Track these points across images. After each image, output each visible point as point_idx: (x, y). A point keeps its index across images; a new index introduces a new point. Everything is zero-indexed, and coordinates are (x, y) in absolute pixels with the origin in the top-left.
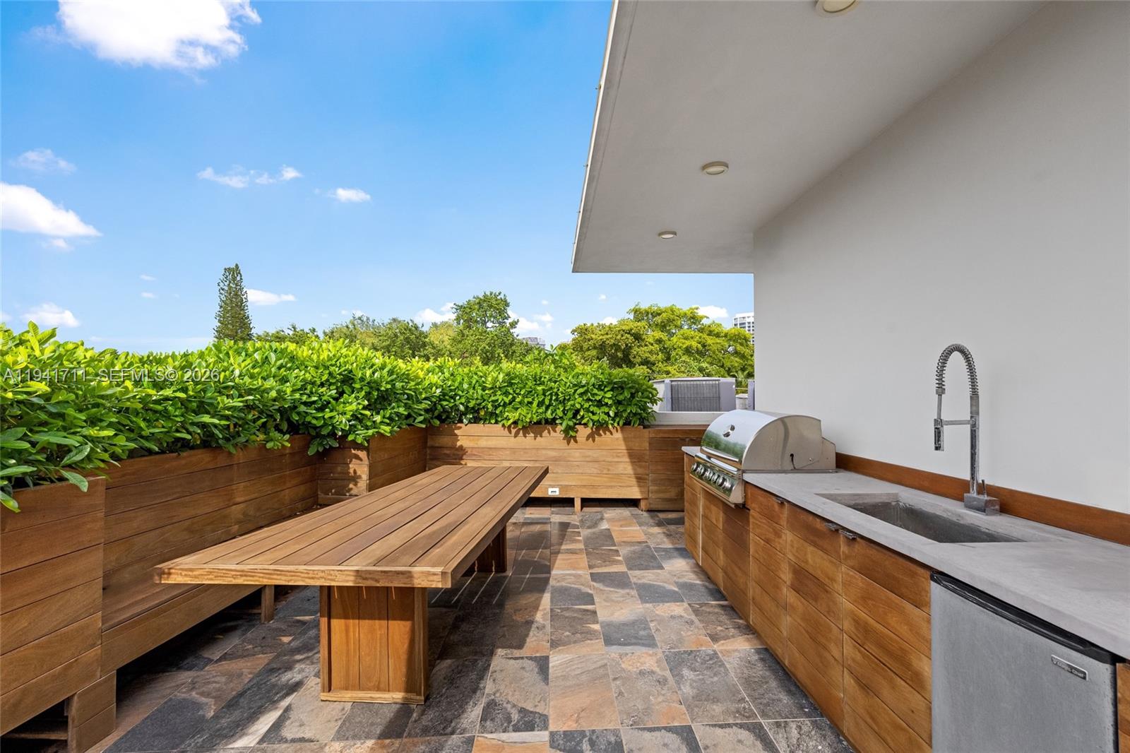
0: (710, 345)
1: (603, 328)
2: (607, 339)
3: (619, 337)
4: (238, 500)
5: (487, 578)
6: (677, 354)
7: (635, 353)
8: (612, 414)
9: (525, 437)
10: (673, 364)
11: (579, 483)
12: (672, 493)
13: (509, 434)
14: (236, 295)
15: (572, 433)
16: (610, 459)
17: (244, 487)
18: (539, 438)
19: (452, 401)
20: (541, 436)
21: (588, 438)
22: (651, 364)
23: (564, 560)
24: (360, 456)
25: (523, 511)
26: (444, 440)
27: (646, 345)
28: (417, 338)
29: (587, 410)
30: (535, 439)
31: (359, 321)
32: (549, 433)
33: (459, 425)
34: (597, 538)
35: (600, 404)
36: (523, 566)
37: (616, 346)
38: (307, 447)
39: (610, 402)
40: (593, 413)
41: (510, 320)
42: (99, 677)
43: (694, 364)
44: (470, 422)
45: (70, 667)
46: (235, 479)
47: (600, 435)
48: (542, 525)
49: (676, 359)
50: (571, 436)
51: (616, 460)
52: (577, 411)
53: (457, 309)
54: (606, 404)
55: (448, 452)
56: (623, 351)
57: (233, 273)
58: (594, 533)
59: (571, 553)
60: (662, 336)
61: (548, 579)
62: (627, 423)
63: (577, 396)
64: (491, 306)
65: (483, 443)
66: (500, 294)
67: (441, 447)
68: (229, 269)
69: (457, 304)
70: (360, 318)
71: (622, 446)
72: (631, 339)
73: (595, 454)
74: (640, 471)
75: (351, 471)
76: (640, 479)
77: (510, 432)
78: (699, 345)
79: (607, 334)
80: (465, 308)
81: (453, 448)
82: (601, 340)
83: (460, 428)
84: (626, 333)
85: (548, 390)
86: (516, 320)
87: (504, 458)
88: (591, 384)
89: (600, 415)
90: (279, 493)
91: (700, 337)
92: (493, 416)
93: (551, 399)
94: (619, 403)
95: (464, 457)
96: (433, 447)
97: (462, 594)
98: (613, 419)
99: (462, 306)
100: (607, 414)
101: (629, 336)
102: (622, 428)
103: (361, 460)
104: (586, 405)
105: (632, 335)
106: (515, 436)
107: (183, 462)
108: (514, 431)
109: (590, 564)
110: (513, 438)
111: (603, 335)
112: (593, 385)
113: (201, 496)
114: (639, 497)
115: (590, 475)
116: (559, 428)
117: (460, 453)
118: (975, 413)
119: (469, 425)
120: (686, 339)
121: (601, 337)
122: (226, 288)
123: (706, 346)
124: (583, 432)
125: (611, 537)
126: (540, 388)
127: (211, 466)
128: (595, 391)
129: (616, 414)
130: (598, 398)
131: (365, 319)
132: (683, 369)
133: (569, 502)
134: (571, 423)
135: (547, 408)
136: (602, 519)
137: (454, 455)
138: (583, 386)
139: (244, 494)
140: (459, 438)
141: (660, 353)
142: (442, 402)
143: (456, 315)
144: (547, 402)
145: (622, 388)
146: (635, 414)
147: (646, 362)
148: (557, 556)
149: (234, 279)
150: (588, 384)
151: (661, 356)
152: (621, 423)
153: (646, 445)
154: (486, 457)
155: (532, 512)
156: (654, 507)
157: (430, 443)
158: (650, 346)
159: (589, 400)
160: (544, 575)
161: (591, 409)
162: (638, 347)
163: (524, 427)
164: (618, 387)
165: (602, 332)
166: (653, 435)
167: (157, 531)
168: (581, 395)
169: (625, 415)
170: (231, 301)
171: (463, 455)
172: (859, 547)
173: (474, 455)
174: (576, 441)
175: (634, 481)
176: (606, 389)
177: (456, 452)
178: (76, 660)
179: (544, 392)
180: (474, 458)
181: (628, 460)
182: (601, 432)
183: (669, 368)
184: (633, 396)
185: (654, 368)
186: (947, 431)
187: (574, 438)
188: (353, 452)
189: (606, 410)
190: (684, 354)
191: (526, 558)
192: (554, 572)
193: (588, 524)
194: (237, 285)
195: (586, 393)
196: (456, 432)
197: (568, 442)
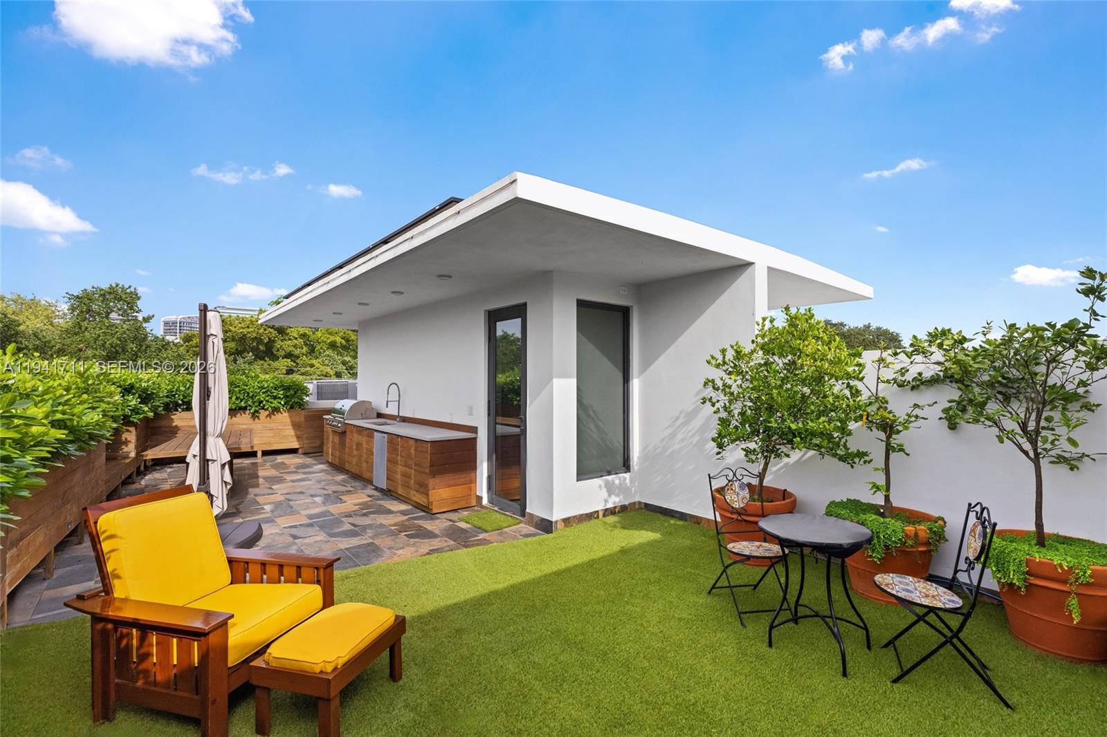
0: (353, 341)
1: (243, 320)
2: (249, 333)
3: (261, 331)
6: (321, 348)
7: (279, 346)
8: (283, 403)
10: (317, 358)
11: (261, 442)
12: (318, 443)
15: (257, 414)
16: (279, 428)
20: (235, 417)
21: (267, 417)
22: (295, 356)
26: (164, 423)
27: (290, 339)
29: (267, 401)
32: (241, 415)
33: (175, 412)
35: (275, 398)
37: (259, 340)
39: (282, 396)
40: (271, 403)
41: (142, 315)
43: (338, 358)
44: (183, 411)
47: (275, 415)
49: (320, 353)
50: (257, 416)
51: (284, 428)
52: (261, 402)
54: (279, 398)
55: (166, 429)
56: (266, 345)
58: (274, 463)
60: (307, 331)
62: (292, 408)
63: (261, 394)
64: (119, 300)
67: (161, 427)
69: (70, 293)
71: (288, 420)
72: (274, 333)
73: (272, 425)
74: (299, 433)
75: (124, 439)
76: (298, 437)
78: (343, 341)
79: (248, 327)
80: (81, 298)
81: (170, 427)
82: (241, 333)
83: (176, 414)
84: (269, 327)
86: (150, 315)
88: (270, 386)
89: (275, 403)
91: (345, 333)
93: (244, 396)
94: (287, 397)
95: (178, 433)
96: (153, 427)
98: (283, 406)
99: (77, 296)
100: (280, 403)
101: (272, 330)
102: (288, 410)
103: (130, 432)
104: (267, 398)
105: (275, 330)
111: (243, 328)
112: (272, 387)
114: (297, 447)
115: (268, 437)
116: (248, 412)
117: (175, 430)
118: (399, 399)
120: (331, 334)
121: (241, 330)
123: (350, 341)
124: (263, 414)
126: (237, 389)
128: (273, 391)
129: (285, 403)
130: (275, 394)
132: (327, 362)
133: (253, 454)
134: (257, 409)
135: (242, 400)
136: (276, 459)
137: (171, 431)
138: (265, 388)
140: (175, 420)
141: (304, 347)
143: (69, 304)
144: (242, 397)
145: (289, 389)
146: (296, 403)
147: (289, 355)
150: (268, 386)
151: (305, 349)
152: (288, 408)
153: (303, 419)
156: (306, 452)
157: (151, 425)
158: (295, 341)
159: (269, 395)
161: (270, 400)
162: (282, 341)
164: (287, 388)
165: (242, 325)
166: (306, 413)
168: (264, 393)
169: (290, 403)
171: (177, 431)
172: (367, 431)
173: (187, 430)
174: (259, 419)
175: (295, 439)
176: (279, 390)
179: (240, 391)
181: (291, 427)
182: (275, 413)
183: (314, 362)
184: (295, 393)
185: (298, 361)
186: (389, 403)
187: (258, 417)
188: (125, 428)
189: (279, 401)
190: (328, 348)
193: (269, 461)
195: (267, 392)
196: (172, 417)
197: (254, 420)
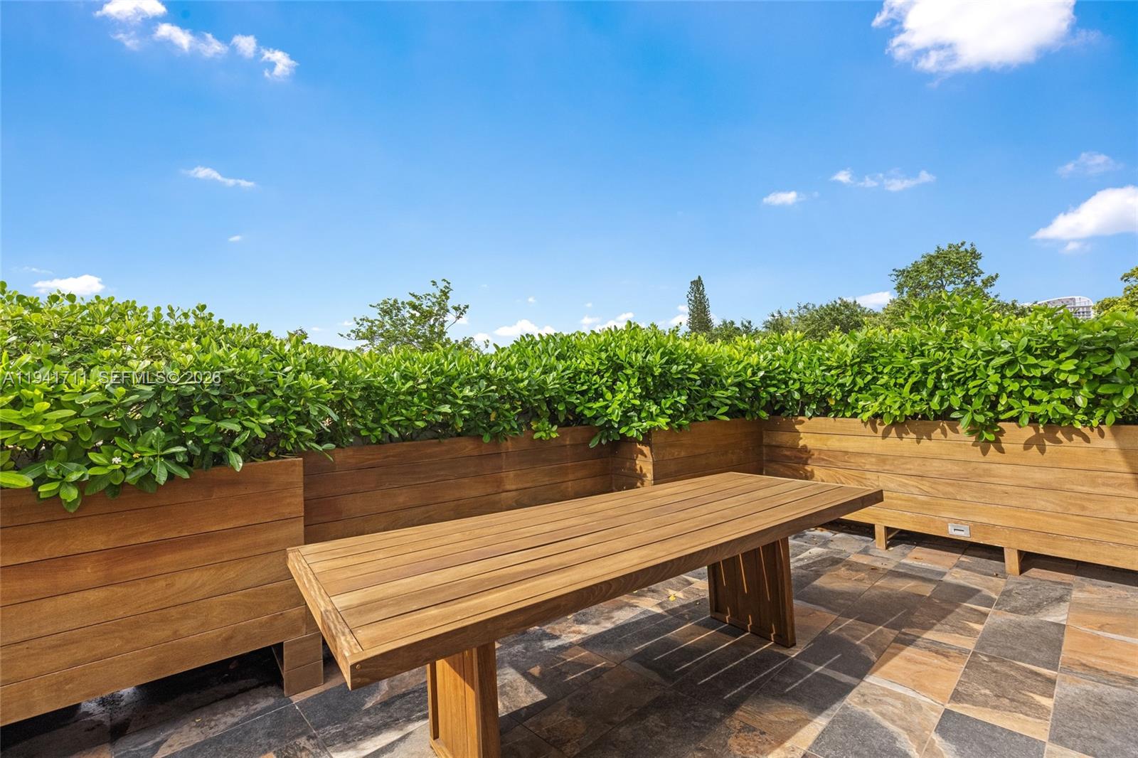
4: (508, 487)
5: (755, 648)
8: (1081, 402)
9: (901, 438)
11: (1013, 524)
13: (874, 434)
14: (701, 303)
15: (990, 435)
17: (515, 476)
18: (925, 442)
19: (784, 386)
20: (930, 439)
21: (1028, 445)
23: (909, 660)
24: (645, 452)
25: (906, 552)
26: (784, 438)
28: (848, 317)
29: (1018, 396)
30: (918, 443)
31: (805, 310)
32: (944, 433)
33: (800, 418)
34: (1018, 637)
35: (1048, 382)
36: (826, 646)
38: (590, 439)
39: (1074, 379)
40: (1033, 401)
41: (984, 277)
42: (304, 632)
44: (814, 414)
45: (275, 618)
46: (504, 467)
47: (1057, 442)
48: (921, 583)
50: (991, 441)
52: (994, 398)
53: (898, 276)
54: (1064, 384)
55: (788, 453)
57: (697, 284)
58: (1019, 625)
59: (937, 652)
61: (848, 689)
62: (1128, 420)
63: (991, 372)
64: (949, 263)
65: (835, 443)
66: (962, 244)
67: (778, 447)
68: (694, 281)
69: (898, 269)
70: (805, 307)
73: (1048, 476)
75: (638, 468)
77: (875, 430)
80: (908, 272)
81: (794, 448)
83: (802, 422)
85: (933, 364)
86: (994, 276)
87: (867, 467)
88: (1020, 349)
89: (1051, 404)
90: (559, 485)
92: (845, 407)
93: (938, 378)
94: (1100, 380)
95: (809, 462)
96: (769, 446)
97: (698, 663)
98: (1086, 412)
99: (904, 271)
100: (1070, 402)
102: (1114, 429)
103: (646, 456)
104: (1015, 387)
106: (885, 436)
107: (444, 448)
108: (881, 429)
109: (960, 689)
110: (879, 440)
113: (466, 480)
115: (1037, 511)
116: (963, 426)
117: (804, 456)
119: (814, 419)
122: (693, 298)
124: (1012, 435)
125: (1056, 645)
127: (476, 453)
128: (1035, 360)
129: (1093, 404)
130: (1042, 373)
131: (811, 307)
133: (996, 553)
134: (987, 418)
135: (932, 395)
136: (1061, 599)
137: (796, 457)
138: (1005, 353)
139: (512, 481)
140: (802, 435)
142: (769, 389)
143: (896, 283)
144: (930, 384)
145: (1107, 351)
148: (902, 650)
149: (698, 290)
152: (1111, 419)
154: (840, 464)
155: (919, 555)
157: (765, 441)
159: (1019, 377)
160: (846, 679)
161: (1027, 394)
163: (895, 423)
167: (423, 508)
168: (1001, 369)
169: (1119, 403)
170: (698, 308)
171: (807, 459)
173: (823, 460)
174: (1001, 450)
176: (1062, 356)
177: (799, 454)
178: (281, 614)
180: (823, 463)
182: (1059, 435)
187: (997, 444)
188: (638, 446)
189: (1065, 394)
191: (844, 634)
192: (871, 679)
193: (1019, 602)
194: (700, 294)
195: (1011, 363)
196: (797, 427)
197: (985, 452)
